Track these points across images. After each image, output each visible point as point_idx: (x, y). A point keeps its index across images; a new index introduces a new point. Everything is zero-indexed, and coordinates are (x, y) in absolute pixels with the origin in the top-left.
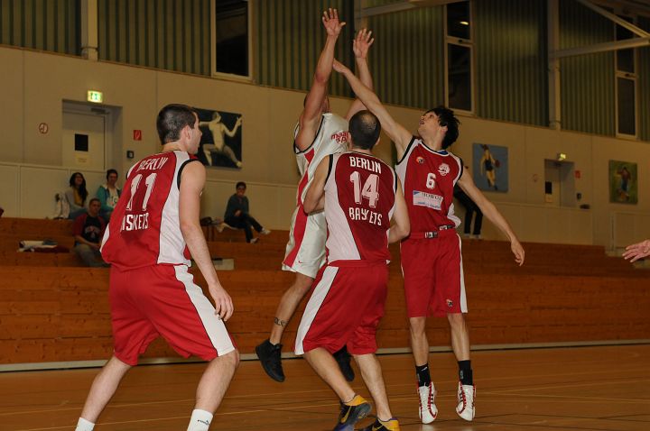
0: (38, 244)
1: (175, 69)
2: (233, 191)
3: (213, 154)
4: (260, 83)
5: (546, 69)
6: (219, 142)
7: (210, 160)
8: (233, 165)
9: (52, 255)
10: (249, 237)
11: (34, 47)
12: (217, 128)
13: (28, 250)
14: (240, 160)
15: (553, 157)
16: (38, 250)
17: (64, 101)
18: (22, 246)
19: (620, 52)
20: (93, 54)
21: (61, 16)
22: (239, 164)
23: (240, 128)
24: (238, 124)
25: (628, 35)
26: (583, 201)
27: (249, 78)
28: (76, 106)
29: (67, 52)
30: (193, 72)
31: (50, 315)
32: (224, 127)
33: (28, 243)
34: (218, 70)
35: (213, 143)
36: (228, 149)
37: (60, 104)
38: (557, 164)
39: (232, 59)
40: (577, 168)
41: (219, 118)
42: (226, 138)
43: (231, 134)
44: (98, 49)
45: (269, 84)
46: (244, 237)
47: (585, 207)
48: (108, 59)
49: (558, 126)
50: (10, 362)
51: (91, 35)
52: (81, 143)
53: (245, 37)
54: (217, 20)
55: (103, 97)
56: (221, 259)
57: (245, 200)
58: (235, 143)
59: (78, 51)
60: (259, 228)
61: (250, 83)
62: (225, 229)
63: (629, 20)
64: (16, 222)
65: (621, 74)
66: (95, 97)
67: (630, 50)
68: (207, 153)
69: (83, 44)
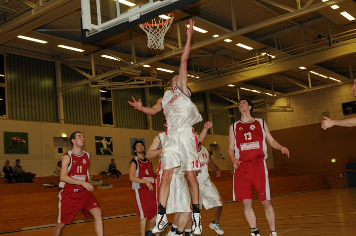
0: (48, 185)
1: (89, 125)
2: (110, 162)
3: (104, 151)
4: (117, 127)
5: (207, 116)
6: (105, 147)
7: (103, 153)
8: (111, 154)
9: (53, 188)
10: (118, 177)
11: (43, 121)
12: (104, 142)
13: (45, 187)
14: (112, 152)
15: (212, 143)
16: (48, 187)
17: (54, 137)
18: (43, 186)
19: (229, 109)
20: (63, 122)
21: (52, 110)
22: (112, 153)
23: (112, 142)
24: (111, 140)
25: (232, 104)
26: (222, 157)
27: (114, 125)
28: (58, 139)
29: (54, 122)
30: (95, 125)
31: (54, 208)
32: (106, 142)
33: (45, 185)
34: (104, 123)
35: (103, 147)
36: (109, 149)
37: (53, 139)
38: (213, 145)
39: (108, 120)
40: (220, 146)
41: (105, 139)
42: (107, 145)
43: (109, 144)
44: (64, 120)
45: (120, 127)
46: (116, 177)
47: (223, 158)
48: (68, 123)
49: (213, 133)
50: (41, 225)
51: (62, 115)
52: (60, 151)
53: (112, 112)
54: (102, 108)
55: (67, 135)
56: (108, 185)
57: (115, 165)
58: (110, 146)
59: (57, 120)
60: (120, 173)
61: (114, 127)
62: (110, 175)
63: (231, 99)
64: (40, 178)
65: (230, 116)
66: (64, 135)
67: (232, 109)
68: (101, 150)
69: (59, 118)
